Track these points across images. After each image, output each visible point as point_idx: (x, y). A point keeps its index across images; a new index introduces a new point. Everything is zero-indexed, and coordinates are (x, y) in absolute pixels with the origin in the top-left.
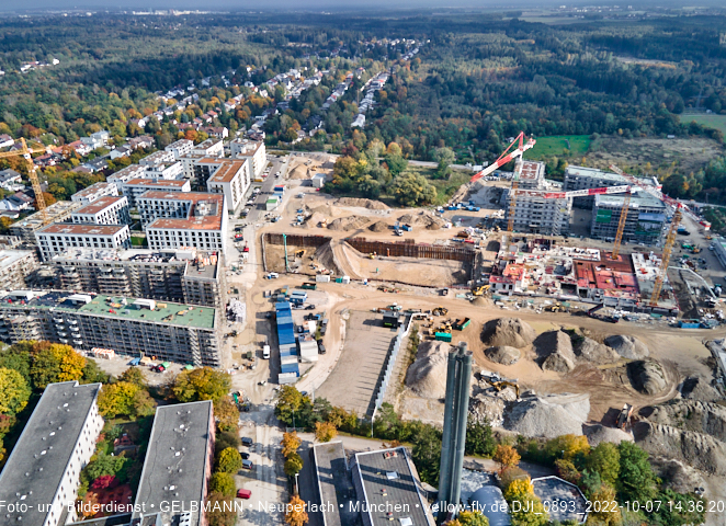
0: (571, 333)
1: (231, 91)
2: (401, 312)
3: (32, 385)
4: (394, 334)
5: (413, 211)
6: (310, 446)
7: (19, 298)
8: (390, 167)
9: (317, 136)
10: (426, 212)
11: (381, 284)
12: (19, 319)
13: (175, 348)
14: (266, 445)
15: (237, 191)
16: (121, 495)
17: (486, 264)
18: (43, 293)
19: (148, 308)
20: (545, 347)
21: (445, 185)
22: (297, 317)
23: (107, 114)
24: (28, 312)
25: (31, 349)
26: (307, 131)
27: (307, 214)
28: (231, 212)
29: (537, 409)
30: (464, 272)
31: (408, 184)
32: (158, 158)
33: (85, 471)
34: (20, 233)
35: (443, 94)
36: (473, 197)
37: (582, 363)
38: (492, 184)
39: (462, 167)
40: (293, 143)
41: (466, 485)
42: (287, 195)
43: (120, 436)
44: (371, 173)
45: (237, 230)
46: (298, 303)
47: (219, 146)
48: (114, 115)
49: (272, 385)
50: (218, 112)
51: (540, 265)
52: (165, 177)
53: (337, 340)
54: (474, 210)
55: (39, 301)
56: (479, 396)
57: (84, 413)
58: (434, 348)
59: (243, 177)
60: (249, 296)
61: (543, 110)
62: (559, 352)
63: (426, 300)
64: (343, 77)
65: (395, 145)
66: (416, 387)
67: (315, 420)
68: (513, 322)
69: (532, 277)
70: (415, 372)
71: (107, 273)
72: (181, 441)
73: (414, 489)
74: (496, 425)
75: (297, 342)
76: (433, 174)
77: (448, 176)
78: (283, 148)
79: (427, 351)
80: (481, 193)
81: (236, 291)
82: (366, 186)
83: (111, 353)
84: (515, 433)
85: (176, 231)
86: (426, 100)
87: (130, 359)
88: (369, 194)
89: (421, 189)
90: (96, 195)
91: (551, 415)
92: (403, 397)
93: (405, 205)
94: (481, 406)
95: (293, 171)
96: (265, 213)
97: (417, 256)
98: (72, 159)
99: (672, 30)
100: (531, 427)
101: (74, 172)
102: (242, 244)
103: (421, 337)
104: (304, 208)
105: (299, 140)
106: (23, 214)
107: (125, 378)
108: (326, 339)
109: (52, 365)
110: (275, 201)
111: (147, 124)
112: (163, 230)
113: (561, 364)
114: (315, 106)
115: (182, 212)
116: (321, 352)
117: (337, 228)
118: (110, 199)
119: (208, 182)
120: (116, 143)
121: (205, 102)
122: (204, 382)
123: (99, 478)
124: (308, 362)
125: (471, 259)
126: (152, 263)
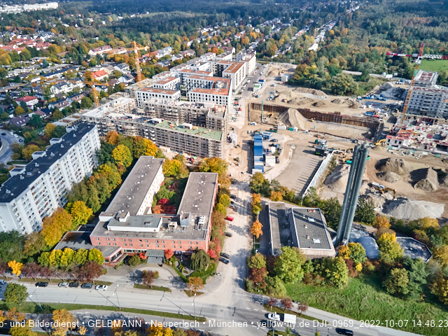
0: (439, 171)
1: (239, 28)
2: (327, 149)
3: (133, 156)
4: (321, 159)
5: (342, 98)
6: (266, 204)
7: (129, 117)
8: (330, 71)
9: (287, 54)
10: (350, 98)
11: (316, 134)
12: (128, 127)
13: (200, 150)
14: (243, 200)
15: (238, 80)
16: (171, 209)
17: (385, 130)
18: (139, 117)
19: (189, 128)
20: (418, 177)
21: (364, 85)
22: (265, 144)
23: (172, 38)
24: (132, 125)
25: (134, 139)
26: (282, 52)
27: (276, 95)
28: (233, 91)
29: (406, 204)
30: (370, 133)
31: (341, 81)
32: (197, 61)
33: (156, 196)
34: (129, 92)
35: (372, 33)
36: (383, 93)
37: (443, 188)
38: (398, 86)
39: (378, 76)
40: (272, 57)
41: (354, 235)
42: (266, 85)
43: (172, 185)
44: (318, 73)
45: (236, 100)
46: (266, 138)
47: (230, 57)
48: (176, 39)
49: (249, 174)
50: (230, 39)
51: (424, 133)
52: (200, 70)
53: (287, 158)
54: (383, 100)
55: (137, 120)
56: (370, 194)
57: (156, 170)
58: (344, 168)
59: (242, 72)
60: (239, 133)
61: (443, 44)
62: (428, 179)
63: (343, 144)
64: (307, 22)
65: (336, 60)
66: (330, 186)
67: (270, 190)
68: (398, 160)
69: (416, 139)
70: (331, 179)
71: (169, 112)
72: (201, 188)
73: (323, 227)
74: (378, 210)
75: (264, 156)
76: (357, 78)
77: (367, 80)
78: (266, 60)
79: (340, 169)
80: (389, 91)
81: (233, 129)
82: (314, 81)
83: (169, 149)
84: (389, 215)
85: (205, 94)
86: (360, 37)
87: (177, 153)
88: (316, 86)
89: (349, 84)
90: (164, 77)
91: (415, 209)
92: (322, 190)
93: (337, 94)
94: (370, 199)
95: (271, 72)
96: (252, 93)
97: (341, 122)
98: (154, 60)
100: (400, 214)
101: (155, 65)
102: (238, 107)
103: (338, 162)
104: (275, 91)
105: (276, 56)
106: (130, 84)
107: (175, 158)
108: (280, 157)
109: (143, 147)
110: (258, 86)
111: (192, 44)
112: (198, 94)
113: (428, 186)
114: (288, 37)
115: (208, 86)
116: (277, 162)
117: (293, 103)
118: (171, 79)
119: (223, 72)
120: (175, 53)
121: (224, 34)
122: (215, 164)
123: (162, 199)
124: (269, 166)
125: (376, 127)
126: (191, 108)
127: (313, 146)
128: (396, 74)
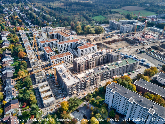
13: (129, 69)
36: (106, 29)
46: (123, 55)
82: (91, 31)
85: (87, 48)
125: (126, 40)
126: (99, 56)
127: (136, 51)
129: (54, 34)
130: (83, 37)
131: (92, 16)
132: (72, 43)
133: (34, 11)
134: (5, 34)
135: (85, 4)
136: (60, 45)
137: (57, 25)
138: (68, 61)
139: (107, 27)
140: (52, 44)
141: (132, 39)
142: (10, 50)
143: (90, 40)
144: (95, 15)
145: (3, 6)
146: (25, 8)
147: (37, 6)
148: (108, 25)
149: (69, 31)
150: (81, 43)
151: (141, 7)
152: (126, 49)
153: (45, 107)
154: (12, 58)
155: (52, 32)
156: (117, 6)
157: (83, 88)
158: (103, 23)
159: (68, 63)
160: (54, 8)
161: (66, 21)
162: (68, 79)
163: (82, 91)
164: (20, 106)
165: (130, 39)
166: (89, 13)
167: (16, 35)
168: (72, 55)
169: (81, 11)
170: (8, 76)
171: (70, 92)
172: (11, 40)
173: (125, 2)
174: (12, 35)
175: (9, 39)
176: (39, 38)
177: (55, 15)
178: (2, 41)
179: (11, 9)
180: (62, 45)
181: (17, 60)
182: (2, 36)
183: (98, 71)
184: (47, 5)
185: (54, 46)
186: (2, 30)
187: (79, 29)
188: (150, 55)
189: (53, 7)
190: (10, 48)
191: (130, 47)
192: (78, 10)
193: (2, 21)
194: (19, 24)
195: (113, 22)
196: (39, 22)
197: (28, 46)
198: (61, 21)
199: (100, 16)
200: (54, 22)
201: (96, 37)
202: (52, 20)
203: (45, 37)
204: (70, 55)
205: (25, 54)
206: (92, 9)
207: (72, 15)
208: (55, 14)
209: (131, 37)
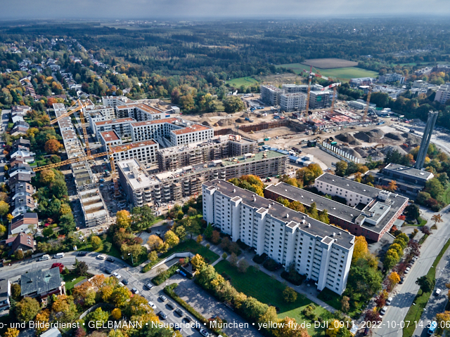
9: (132, 91)
11: (282, 137)
13: (269, 170)
19: (250, 157)
38: (248, 99)
80: (251, 103)
82: (213, 106)
85: (192, 133)
97: (268, 128)
99: (200, 32)
125: (288, 124)
126: (213, 146)
127: (300, 144)
128: (237, 91)
129: (128, 109)
130: (196, 118)
131: (228, 78)
132: (163, 124)
133: (93, 67)
134: (20, 111)
135: (218, 53)
136: (136, 128)
137: (142, 96)
138: (149, 158)
139: (254, 101)
140: (121, 127)
141: (301, 123)
142: (30, 138)
143: (209, 122)
144: (235, 77)
145: (20, 56)
146: (72, 60)
147: (102, 57)
148: (258, 96)
149: (166, 106)
150: (181, 123)
151: (351, 60)
152: (281, 140)
153: (88, 227)
154: (32, 154)
155: (125, 106)
156: (293, 57)
157: (167, 198)
158: (248, 92)
159: (149, 162)
160: (142, 61)
161: (162, 87)
162: (139, 180)
163: (165, 204)
164: (39, 224)
165: (298, 123)
166: (220, 72)
167: (45, 113)
168: (158, 145)
169: (204, 67)
170: (20, 178)
171: (140, 202)
172: (31, 123)
173: (315, 50)
174: (36, 112)
175: (29, 122)
176: (93, 117)
177: (141, 76)
178: (12, 125)
179: (39, 61)
180: (140, 127)
181: (42, 157)
182: (13, 114)
183: (202, 169)
184: (126, 54)
185: (125, 134)
186: (13, 103)
187: (188, 103)
188: (325, 151)
189: (140, 59)
190: (29, 135)
191: (292, 136)
192: (198, 65)
193: (14, 85)
194: (53, 94)
195: (266, 89)
196: (101, 89)
197: (70, 131)
198: (151, 87)
199: (246, 78)
200: (135, 89)
201: (225, 118)
202: (131, 84)
203: (110, 116)
204: (153, 146)
205: (59, 145)
206: (231, 63)
207: (182, 75)
208: (141, 73)
209: (301, 119)
